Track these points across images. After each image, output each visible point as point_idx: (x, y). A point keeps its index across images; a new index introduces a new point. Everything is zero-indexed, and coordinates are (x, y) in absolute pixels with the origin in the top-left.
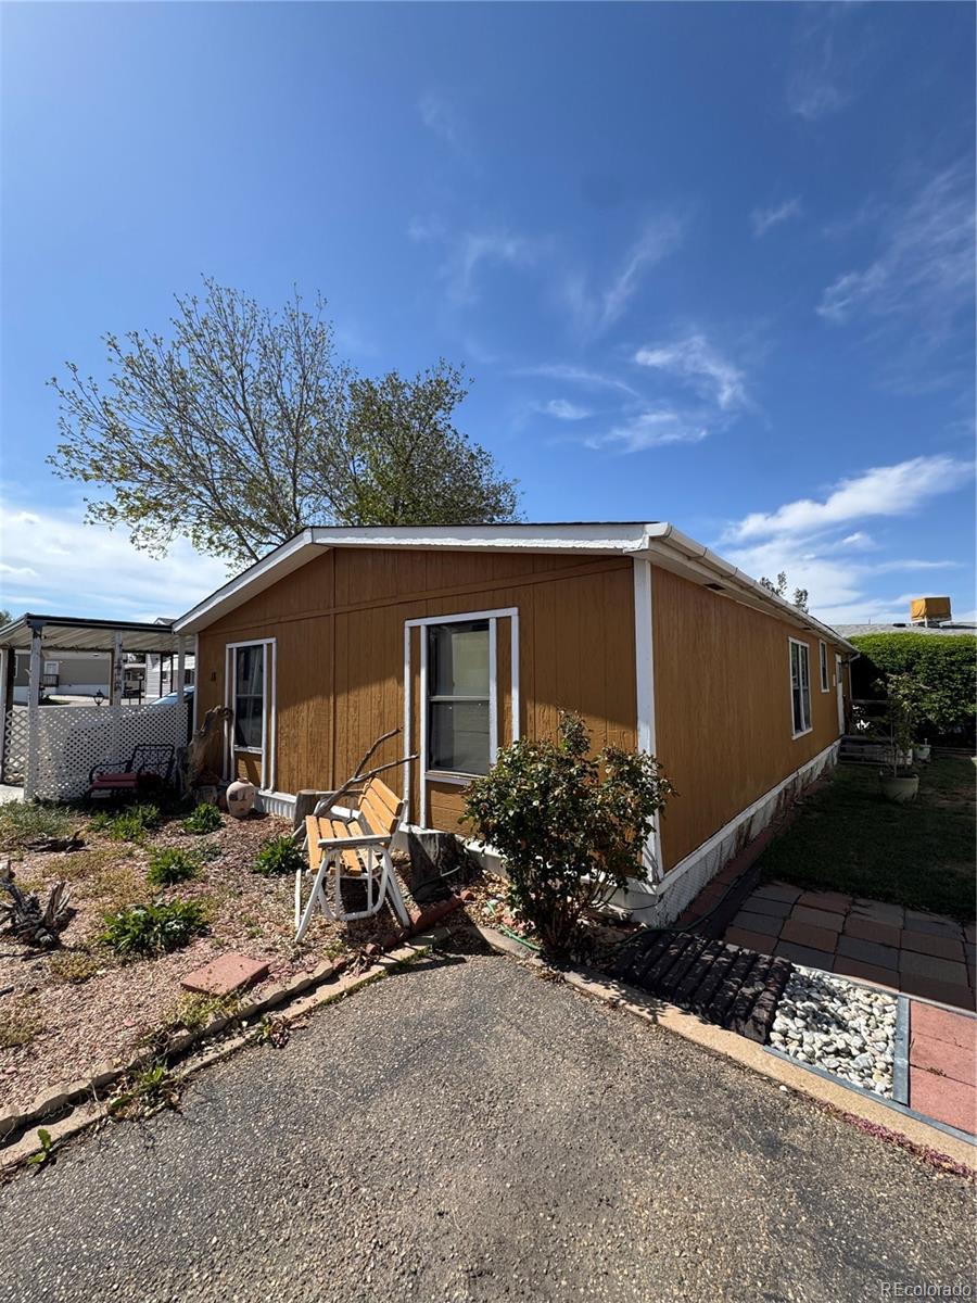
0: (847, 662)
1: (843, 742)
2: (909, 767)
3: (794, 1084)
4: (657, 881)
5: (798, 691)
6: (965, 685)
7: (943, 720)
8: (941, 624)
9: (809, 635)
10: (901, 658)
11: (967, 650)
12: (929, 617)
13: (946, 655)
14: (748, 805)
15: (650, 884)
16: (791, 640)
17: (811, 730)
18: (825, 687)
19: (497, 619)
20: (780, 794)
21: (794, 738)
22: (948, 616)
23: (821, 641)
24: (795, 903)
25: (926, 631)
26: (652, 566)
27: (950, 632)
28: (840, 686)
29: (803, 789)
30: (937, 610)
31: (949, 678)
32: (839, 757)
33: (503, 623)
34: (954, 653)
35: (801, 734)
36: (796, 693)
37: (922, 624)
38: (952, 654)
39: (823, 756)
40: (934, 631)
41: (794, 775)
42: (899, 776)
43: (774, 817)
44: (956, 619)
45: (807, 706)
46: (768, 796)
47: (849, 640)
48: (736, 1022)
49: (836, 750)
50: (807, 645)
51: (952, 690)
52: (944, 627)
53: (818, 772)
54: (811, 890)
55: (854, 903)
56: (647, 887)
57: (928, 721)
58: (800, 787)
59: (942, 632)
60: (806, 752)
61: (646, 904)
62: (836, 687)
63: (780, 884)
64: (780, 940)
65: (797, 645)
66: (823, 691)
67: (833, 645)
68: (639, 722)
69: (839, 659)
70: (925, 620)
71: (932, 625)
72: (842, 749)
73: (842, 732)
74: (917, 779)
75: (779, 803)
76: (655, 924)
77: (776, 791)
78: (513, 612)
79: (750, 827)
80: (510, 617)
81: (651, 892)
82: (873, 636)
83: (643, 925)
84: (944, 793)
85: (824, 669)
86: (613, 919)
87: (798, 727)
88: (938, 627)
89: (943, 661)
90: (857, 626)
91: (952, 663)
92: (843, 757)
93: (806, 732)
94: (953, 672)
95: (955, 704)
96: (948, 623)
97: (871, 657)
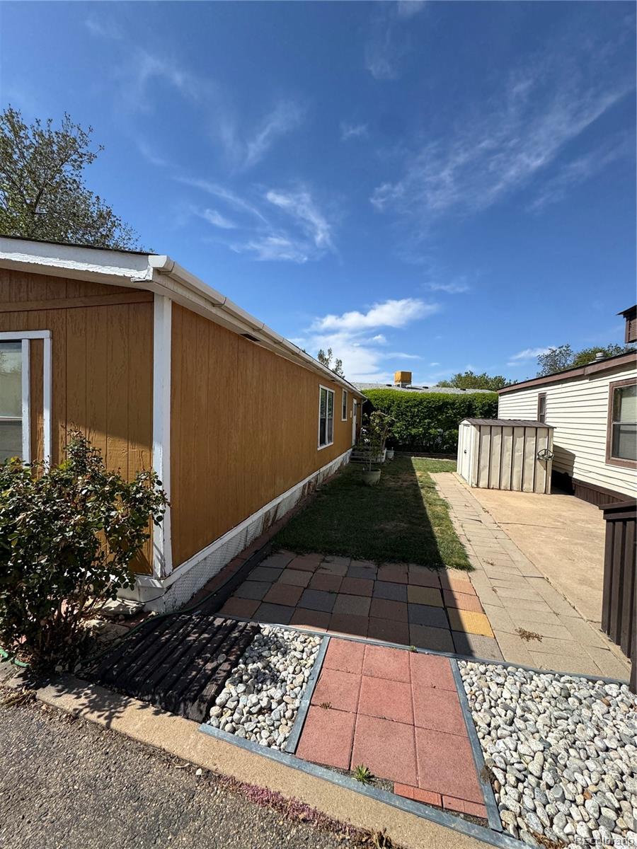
0: (359, 404)
1: (353, 450)
2: (383, 464)
3: (209, 765)
4: (165, 576)
5: (325, 420)
6: (412, 419)
7: (401, 438)
8: (407, 386)
9: (335, 384)
10: (386, 405)
11: (414, 400)
12: (402, 382)
13: (405, 402)
14: (275, 497)
15: (159, 580)
16: (321, 386)
17: (332, 443)
18: (344, 417)
19: (31, 340)
20: (304, 486)
21: (319, 449)
22: (410, 382)
23: (343, 390)
24: (286, 568)
25: (400, 389)
26: (174, 304)
27: (410, 391)
28: (355, 417)
29: (324, 481)
30: (406, 378)
31: (406, 415)
32: (351, 459)
33: (36, 345)
34: (408, 402)
35: (324, 446)
36: (323, 421)
37: (398, 386)
38: (407, 402)
39: (339, 459)
40: (403, 390)
41: (318, 472)
42: (372, 471)
43: (299, 501)
44: (413, 384)
45: (330, 429)
46: (294, 489)
47: (361, 392)
48: (185, 705)
49: (349, 455)
50: (334, 392)
51: (406, 421)
52: (408, 388)
53: (336, 468)
54: (301, 554)
55: (324, 560)
56: (156, 581)
57: (395, 437)
58: (322, 479)
59: (406, 390)
60: (328, 456)
61: (155, 596)
62: (352, 418)
63: (283, 552)
64: (262, 602)
65: (326, 391)
66: (343, 420)
67: (352, 394)
68: (154, 442)
69: (355, 402)
70: (400, 383)
71: (403, 387)
72: (353, 454)
73: (354, 443)
74: (380, 472)
75: (303, 492)
76: (162, 611)
77: (301, 485)
78: (45, 335)
79: (276, 512)
80: (43, 339)
81: (158, 585)
82: (375, 390)
83: (153, 613)
84: (394, 478)
85: (344, 407)
86: (124, 615)
87: (323, 442)
88: (405, 388)
89: (404, 405)
90: (370, 384)
91: (407, 407)
92: (353, 459)
93: (328, 445)
94: (407, 412)
95: (407, 429)
96: (409, 386)
97: (372, 401)
